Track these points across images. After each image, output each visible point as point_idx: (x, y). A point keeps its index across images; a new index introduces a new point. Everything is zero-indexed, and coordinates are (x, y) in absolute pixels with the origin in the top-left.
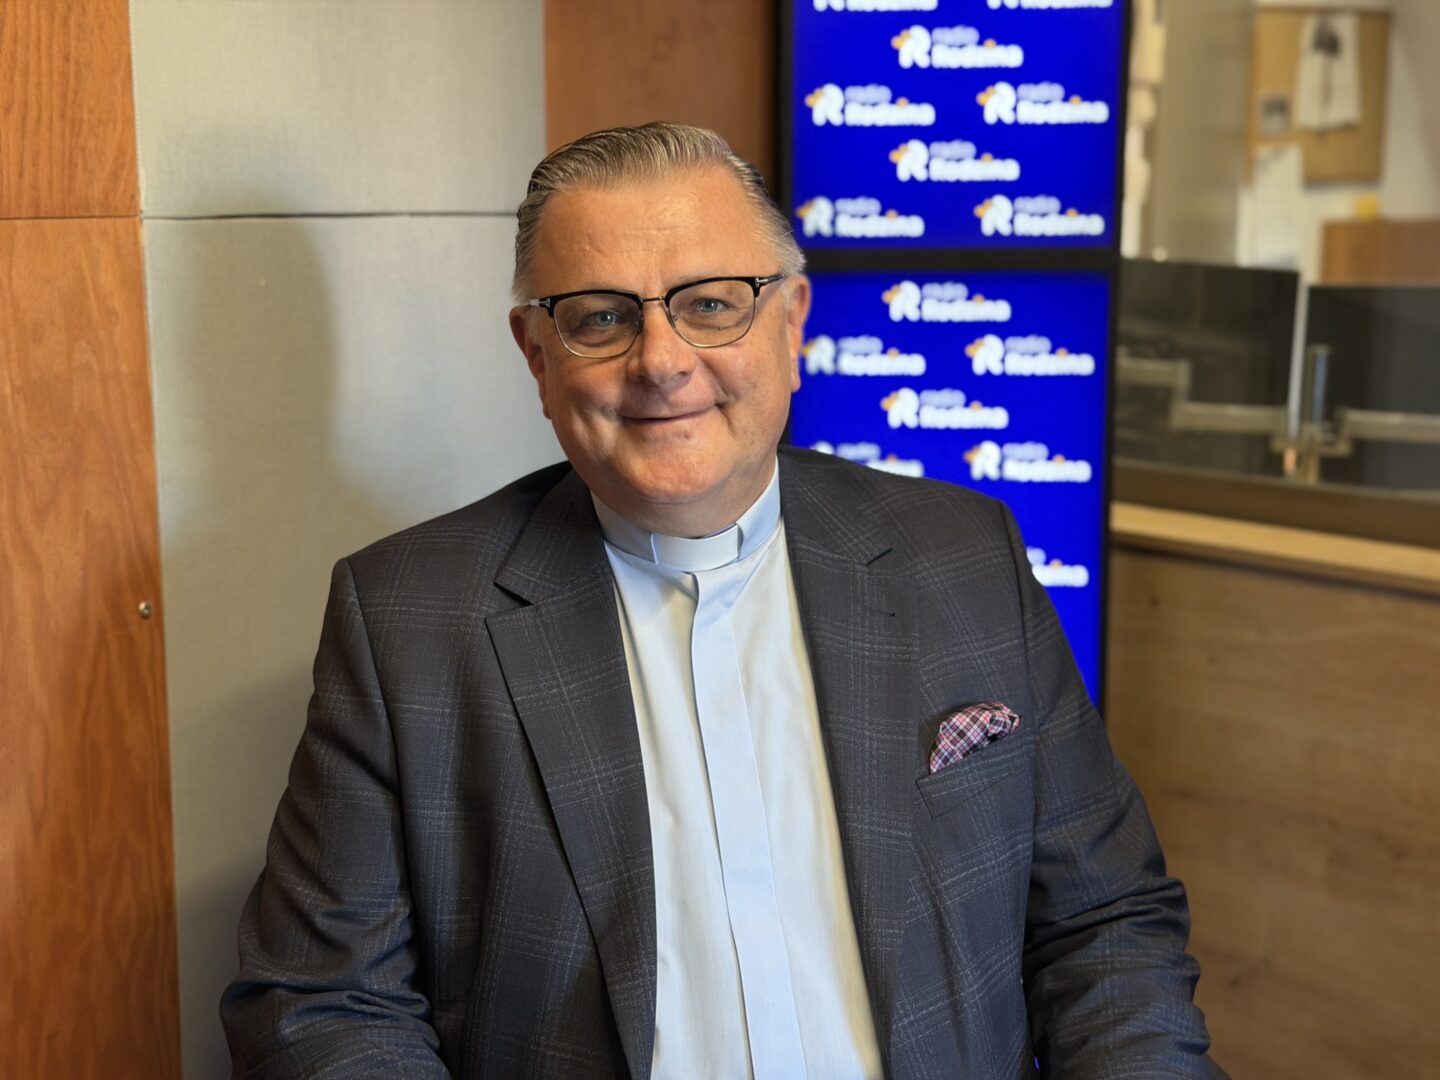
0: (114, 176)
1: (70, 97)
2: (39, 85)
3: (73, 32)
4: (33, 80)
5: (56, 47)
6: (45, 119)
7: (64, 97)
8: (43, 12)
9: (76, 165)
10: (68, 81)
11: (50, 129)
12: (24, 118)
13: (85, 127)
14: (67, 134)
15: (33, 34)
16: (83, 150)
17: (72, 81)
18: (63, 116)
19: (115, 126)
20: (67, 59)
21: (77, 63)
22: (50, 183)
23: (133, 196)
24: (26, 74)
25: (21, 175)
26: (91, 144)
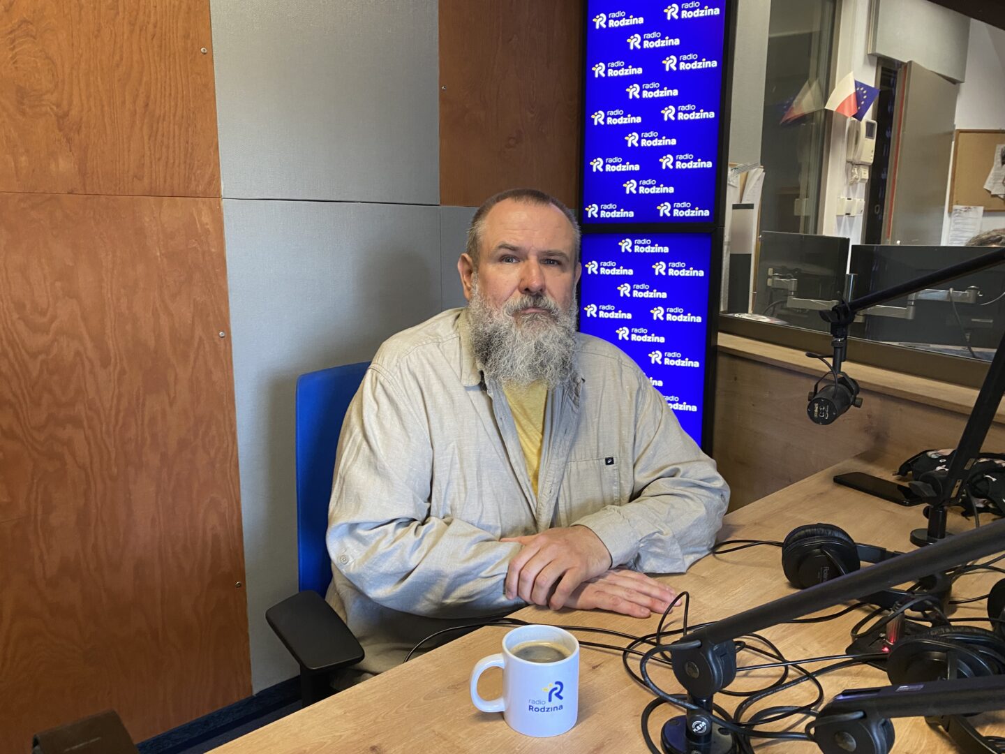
0: (210, 183)
1: (189, 156)
2: (174, 151)
3: (190, 133)
4: (171, 150)
5: (182, 139)
6: (177, 163)
7: (186, 155)
8: (176, 127)
9: (191, 179)
11: (179, 167)
12: (167, 162)
13: (196, 165)
14: (187, 169)
15: (172, 133)
16: (194, 174)
17: (190, 150)
18: (185, 162)
19: (210, 167)
20: (187, 143)
21: (192, 143)
22: (179, 184)
23: (219, 191)
24: (168, 147)
26: (199, 172)
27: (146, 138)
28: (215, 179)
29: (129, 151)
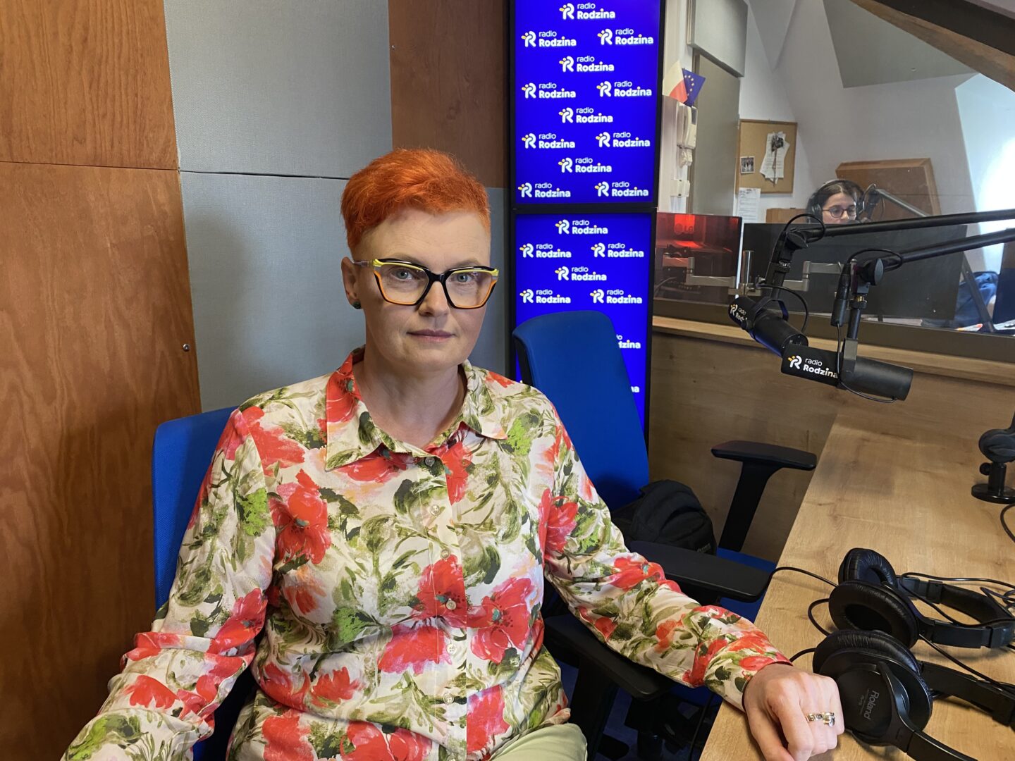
1: (139, 113)
2: (121, 106)
3: (139, 83)
4: (117, 104)
5: (129, 90)
6: (125, 122)
7: (135, 113)
8: (122, 72)
9: (143, 145)
10: (137, 105)
11: (128, 127)
12: (113, 121)
13: (147, 127)
14: (138, 130)
15: (117, 83)
16: (146, 137)
17: (140, 106)
18: (135, 122)
19: (164, 129)
20: (136, 95)
21: (142, 97)
22: (129, 151)
23: (175, 161)
24: (113, 100)
25: (112, 147)
26: (151, 135)
27: (86, 85)
28: (169, 145)
29: (66, 103)
